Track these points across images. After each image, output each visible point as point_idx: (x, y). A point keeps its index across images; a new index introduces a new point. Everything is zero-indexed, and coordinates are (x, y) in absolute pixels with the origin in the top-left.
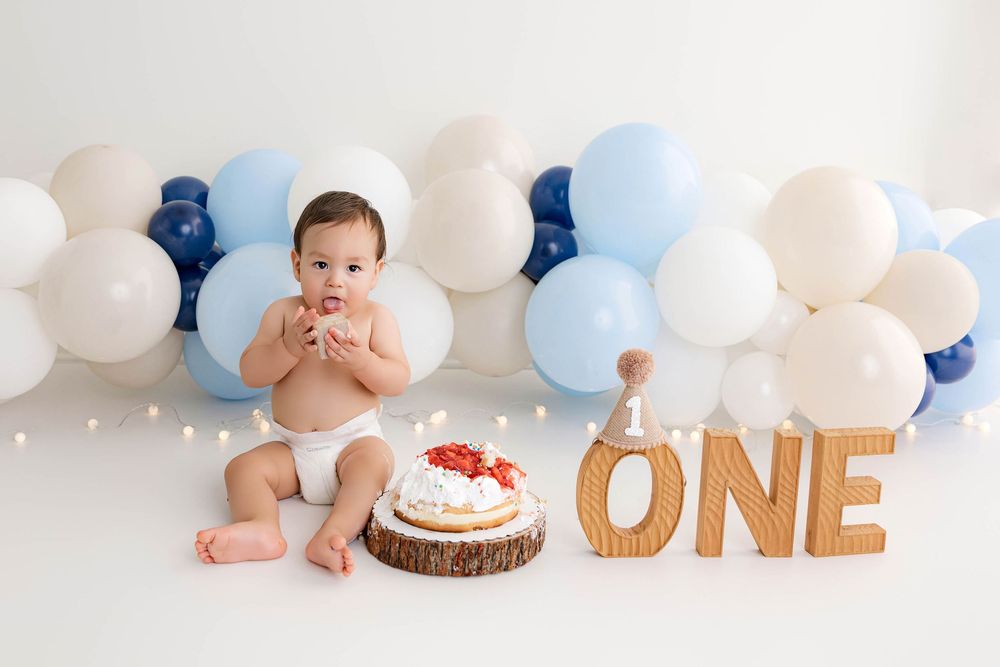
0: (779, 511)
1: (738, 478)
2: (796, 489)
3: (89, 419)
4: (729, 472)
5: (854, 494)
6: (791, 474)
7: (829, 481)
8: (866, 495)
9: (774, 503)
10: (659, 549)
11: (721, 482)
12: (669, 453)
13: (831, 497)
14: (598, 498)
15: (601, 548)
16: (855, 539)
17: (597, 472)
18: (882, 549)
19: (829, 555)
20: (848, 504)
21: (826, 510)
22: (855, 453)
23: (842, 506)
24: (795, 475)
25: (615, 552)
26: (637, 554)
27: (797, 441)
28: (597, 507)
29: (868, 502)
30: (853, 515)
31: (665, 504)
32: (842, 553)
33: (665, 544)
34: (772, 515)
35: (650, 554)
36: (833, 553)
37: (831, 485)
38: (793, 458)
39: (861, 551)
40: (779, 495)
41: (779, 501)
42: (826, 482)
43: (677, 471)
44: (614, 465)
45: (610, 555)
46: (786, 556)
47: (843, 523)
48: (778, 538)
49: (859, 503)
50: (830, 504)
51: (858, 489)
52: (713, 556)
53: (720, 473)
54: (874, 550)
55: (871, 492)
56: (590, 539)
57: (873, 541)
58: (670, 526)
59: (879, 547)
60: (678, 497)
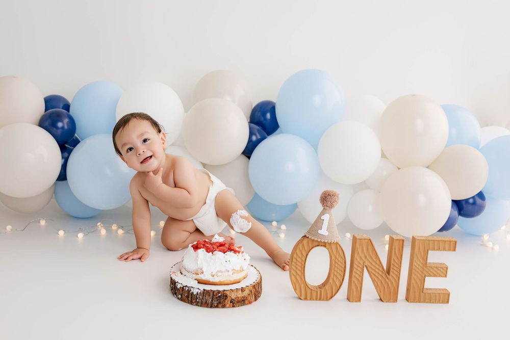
0: (391, 278)
1: (370, 261)
2: (400, 267)
3: (7, 226)
4: (366, 257)
5: (433, 271)
6: (398, 258)
7: (419, 263)
8: (439, 272)
9: (389, 274)
10: (332, 297)
11: (361, 263)
12: (338, 247)
13: (419, 271)
14: (300, 269)
15: (301, 296)
16: (432, 295)
17: (300, 255)
18: (448, 302)
19: (417, 302)
20: (428, 276)
21: (416, 278)
22: (434, 249)
23: (425, 277)
24: (400, 259)
25: (308, 298)
26: (320, 299)
27: (401, 241)
28: (300, 274)
29: (440, 276)
30: (431, 283)
31: (335, 273)
32: (424, 302)
33: (335, 295)
34: (387, 280)
35: (327, 300)
36: (419, 301)
37: (419, 265)
38: (399, 250)
39: (435, 302)
40: (391, 270)
41: (391, 273)
42: (417, 263)
43: (342, 255)
44: (309, 252)
45: (306, 299)
46: (394, 302)
47: (425, 287)
48: (390, 292)
49: (435, 276)
50: (419, 276)
51: (435, 268)
52: (356, 301)
53: (361, 258)
54: (443, 302)
55: (442, 271)
56: (295, 290)
57: (443, 297)
58: (338, 284)
59: (446, 300)
60: (343, 270)
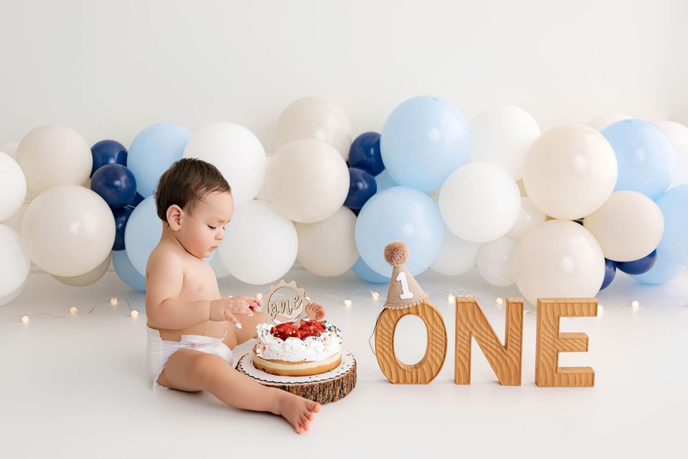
0: (509, 353)
1: (480, 331)
2: (521, 338)
4: (472, 326)
5: (567, 344)
6: (516, 326)
7: (547, 334)
8: (576, 345)
9: (507, 349)
10: (432, 379)
11: (468, 333)
12: (435, 314)
13: (549, 345)
14: (387, 344)
15: (391, 378)
16: (570, 376)
17: (386, 327)
18: (593, 384)
19: (549, 386)
20: (562, 351)
21: (545, 354)
22: (567, 315)
23: (558, 351)
24: (520, 328)
25: (401, 381)
26: (417, 382)
27: (520, 305)
28: (388, 350)
29: (579, 350)
30: (567, 360)
31: (434, 348)
32: (560, 385)
33: (436, 375)
34: (504, 356)
35: (426, 383)
36: (553, 385)
37: (548, 337)
38: (518, 316)
39: (575, 385)
40: (510, 344)
41: (509, 347)
42: (545, 334)
43: (441, 325)
44: (397, 322)
45: (398, 382)
46: (516, 385)
47: (560, 365)
48: (510, 373)
49: (572, 350)
50: (549, 351)
51: (571, 341)
52: (464, 384)
53: (466, 327)
54: (586, 385)
55: (579, 343)
56: (383, 371)
57: (586, 379)
58: (439, 363)
59: (590, 383)
60: (444, 344)
